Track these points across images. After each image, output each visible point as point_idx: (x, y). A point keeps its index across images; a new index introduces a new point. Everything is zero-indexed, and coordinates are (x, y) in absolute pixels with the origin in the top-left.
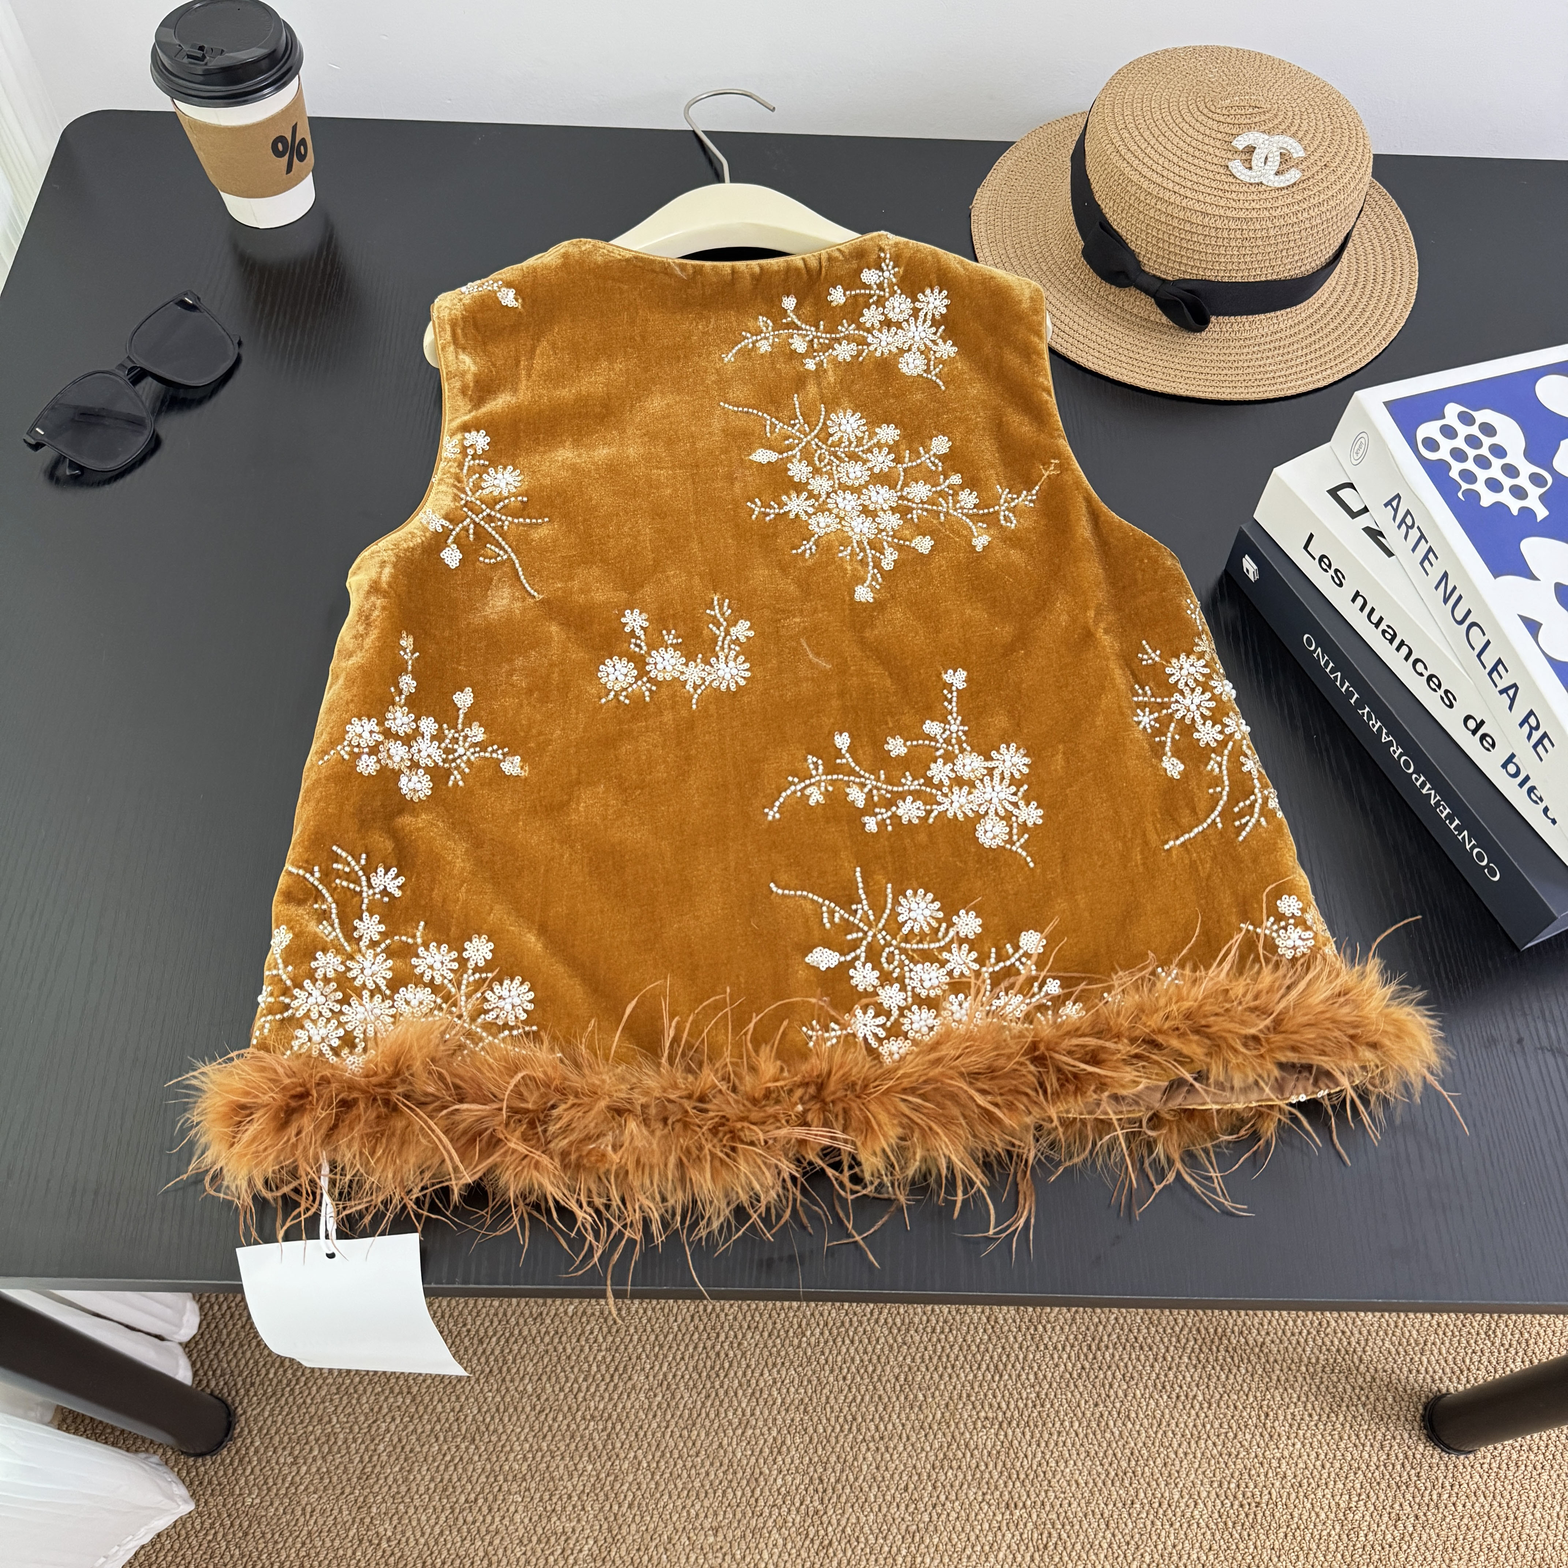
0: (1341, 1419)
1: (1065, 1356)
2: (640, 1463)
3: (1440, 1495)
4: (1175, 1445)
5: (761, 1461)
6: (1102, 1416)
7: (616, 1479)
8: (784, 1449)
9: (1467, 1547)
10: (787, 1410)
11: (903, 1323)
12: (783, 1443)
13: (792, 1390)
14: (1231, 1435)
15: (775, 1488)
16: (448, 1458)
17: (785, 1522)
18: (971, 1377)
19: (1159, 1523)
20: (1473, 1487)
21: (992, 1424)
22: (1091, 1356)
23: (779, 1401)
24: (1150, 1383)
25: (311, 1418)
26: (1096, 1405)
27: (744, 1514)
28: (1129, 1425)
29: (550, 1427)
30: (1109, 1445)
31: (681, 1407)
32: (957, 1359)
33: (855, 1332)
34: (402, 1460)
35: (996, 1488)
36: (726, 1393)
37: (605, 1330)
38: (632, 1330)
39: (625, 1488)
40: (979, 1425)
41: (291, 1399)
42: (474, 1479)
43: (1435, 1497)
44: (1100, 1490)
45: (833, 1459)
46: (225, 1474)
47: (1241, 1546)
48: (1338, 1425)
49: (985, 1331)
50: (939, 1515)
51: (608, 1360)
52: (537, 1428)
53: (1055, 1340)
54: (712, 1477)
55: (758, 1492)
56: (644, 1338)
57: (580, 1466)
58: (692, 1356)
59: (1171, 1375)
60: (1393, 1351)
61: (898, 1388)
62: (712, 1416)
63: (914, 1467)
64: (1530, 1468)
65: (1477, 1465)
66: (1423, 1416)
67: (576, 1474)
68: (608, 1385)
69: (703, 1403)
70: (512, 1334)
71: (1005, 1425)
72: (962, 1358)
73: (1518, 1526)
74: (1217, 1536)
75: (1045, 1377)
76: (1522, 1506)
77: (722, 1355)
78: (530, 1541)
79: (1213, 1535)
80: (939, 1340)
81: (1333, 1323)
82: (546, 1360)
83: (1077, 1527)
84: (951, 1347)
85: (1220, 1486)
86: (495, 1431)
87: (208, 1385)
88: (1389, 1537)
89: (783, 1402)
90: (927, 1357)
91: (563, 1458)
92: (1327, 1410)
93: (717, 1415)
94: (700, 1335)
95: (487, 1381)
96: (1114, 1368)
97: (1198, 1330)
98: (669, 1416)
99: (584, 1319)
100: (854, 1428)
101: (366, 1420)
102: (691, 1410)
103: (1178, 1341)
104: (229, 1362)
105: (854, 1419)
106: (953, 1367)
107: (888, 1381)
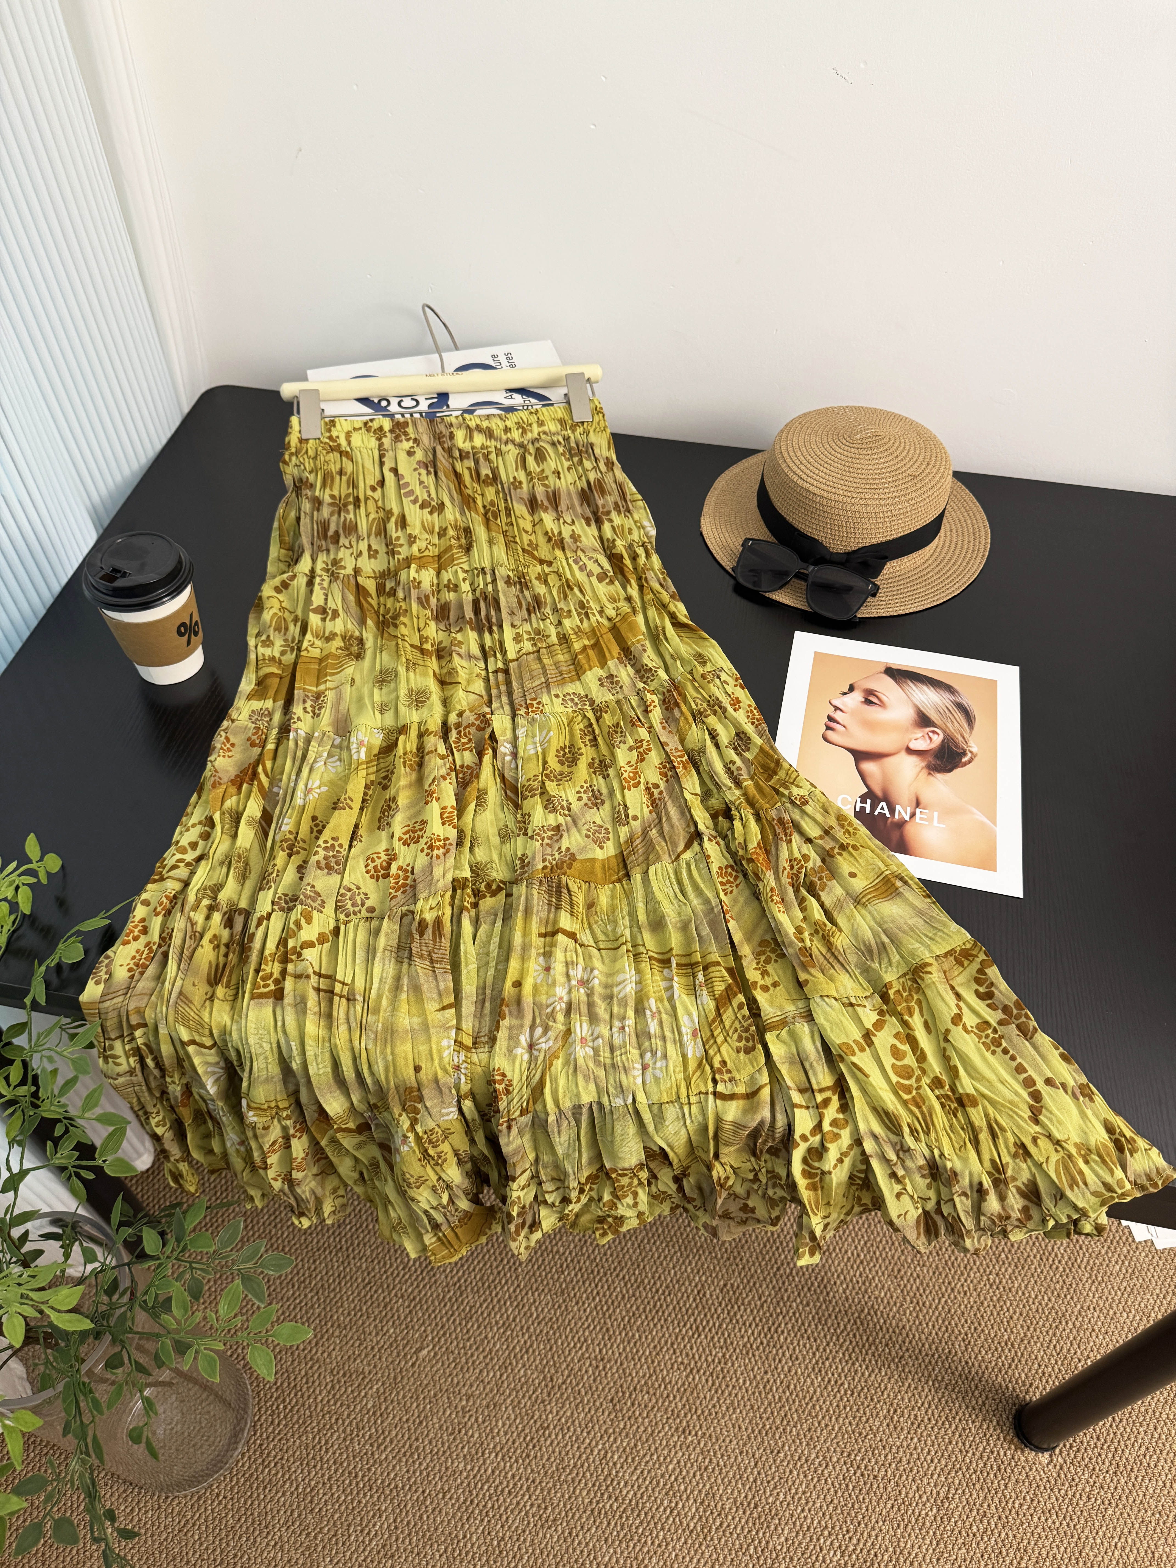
0: (953, 1427)
1: (750, 1332)
3: (1021, 1505)
5: (512, 1355)
6: (768, 1381)
7: (407, 1344)
8: (531, 1350)
9: (1036, 1552)
10: (539, 1324)
11: (636, 1281)
12: (531, 1346)
13: (546, 1310)
14: (864, 1419)
15: (518, 1377)
17: (519, 1402)
18: (677, 1330)
19: (795, 1472)
21: (685, 1368)
22: (769, 1336)
23: (535, 1315)
24: (810, 1366)
26: (766, 1373)
27: (491, 1390)
28: (788, 1394)
29: (372, 1296)
30: (770, 1404)
31: (465, 1303)
32: (670, 1315)
33: (600, 1280)
35: (678, 1416)
36: (499, 1301)
40: (676, 1366)
43: (1017, 1505)
44: (756, 1437)
45: (564, 1366)
47: (856, 1506)
48: (950, 1432)
49: (695, 1300)
50: (631, 1426)
52: (362, 1294)
54: (475, 1358)
55: (505, 1377)
57: (385, 1329)
59: (827, 1363)
61: (622, 1326)
62: (485, 1315)
63: (621, 1386)
64: (1099, 1502)
67: (381, 1333)
69: (481, 1304)
70: (361, 1226)
71: (695, 1371)
72: (673, 1315)
73: (1080, 1545)
74: (839, 1494)
75: (732, 1343)
76: (1087, 1531)
77: (502, 1274)
78: (338, 1373)
79: (836, 1492)
80: (659, 1299)
81: (960, 1354)
83: (732, 1460)
84: (667, 1306)
86: (334, 1290)
88: (975, 1528)
89: (537, 1317)
91: (375, 1320)
92: (943, 1419)
93: (489, 1315)
95: (336, 1255)
96: (785, 1348)
97: (855, 1336)
98: (455, 1308)
100: (584, 1347)
102: (471, 1308)
103: (838, 1340)
105: (586, 1340)
106: (666, 1320)
107: (616, 1319)
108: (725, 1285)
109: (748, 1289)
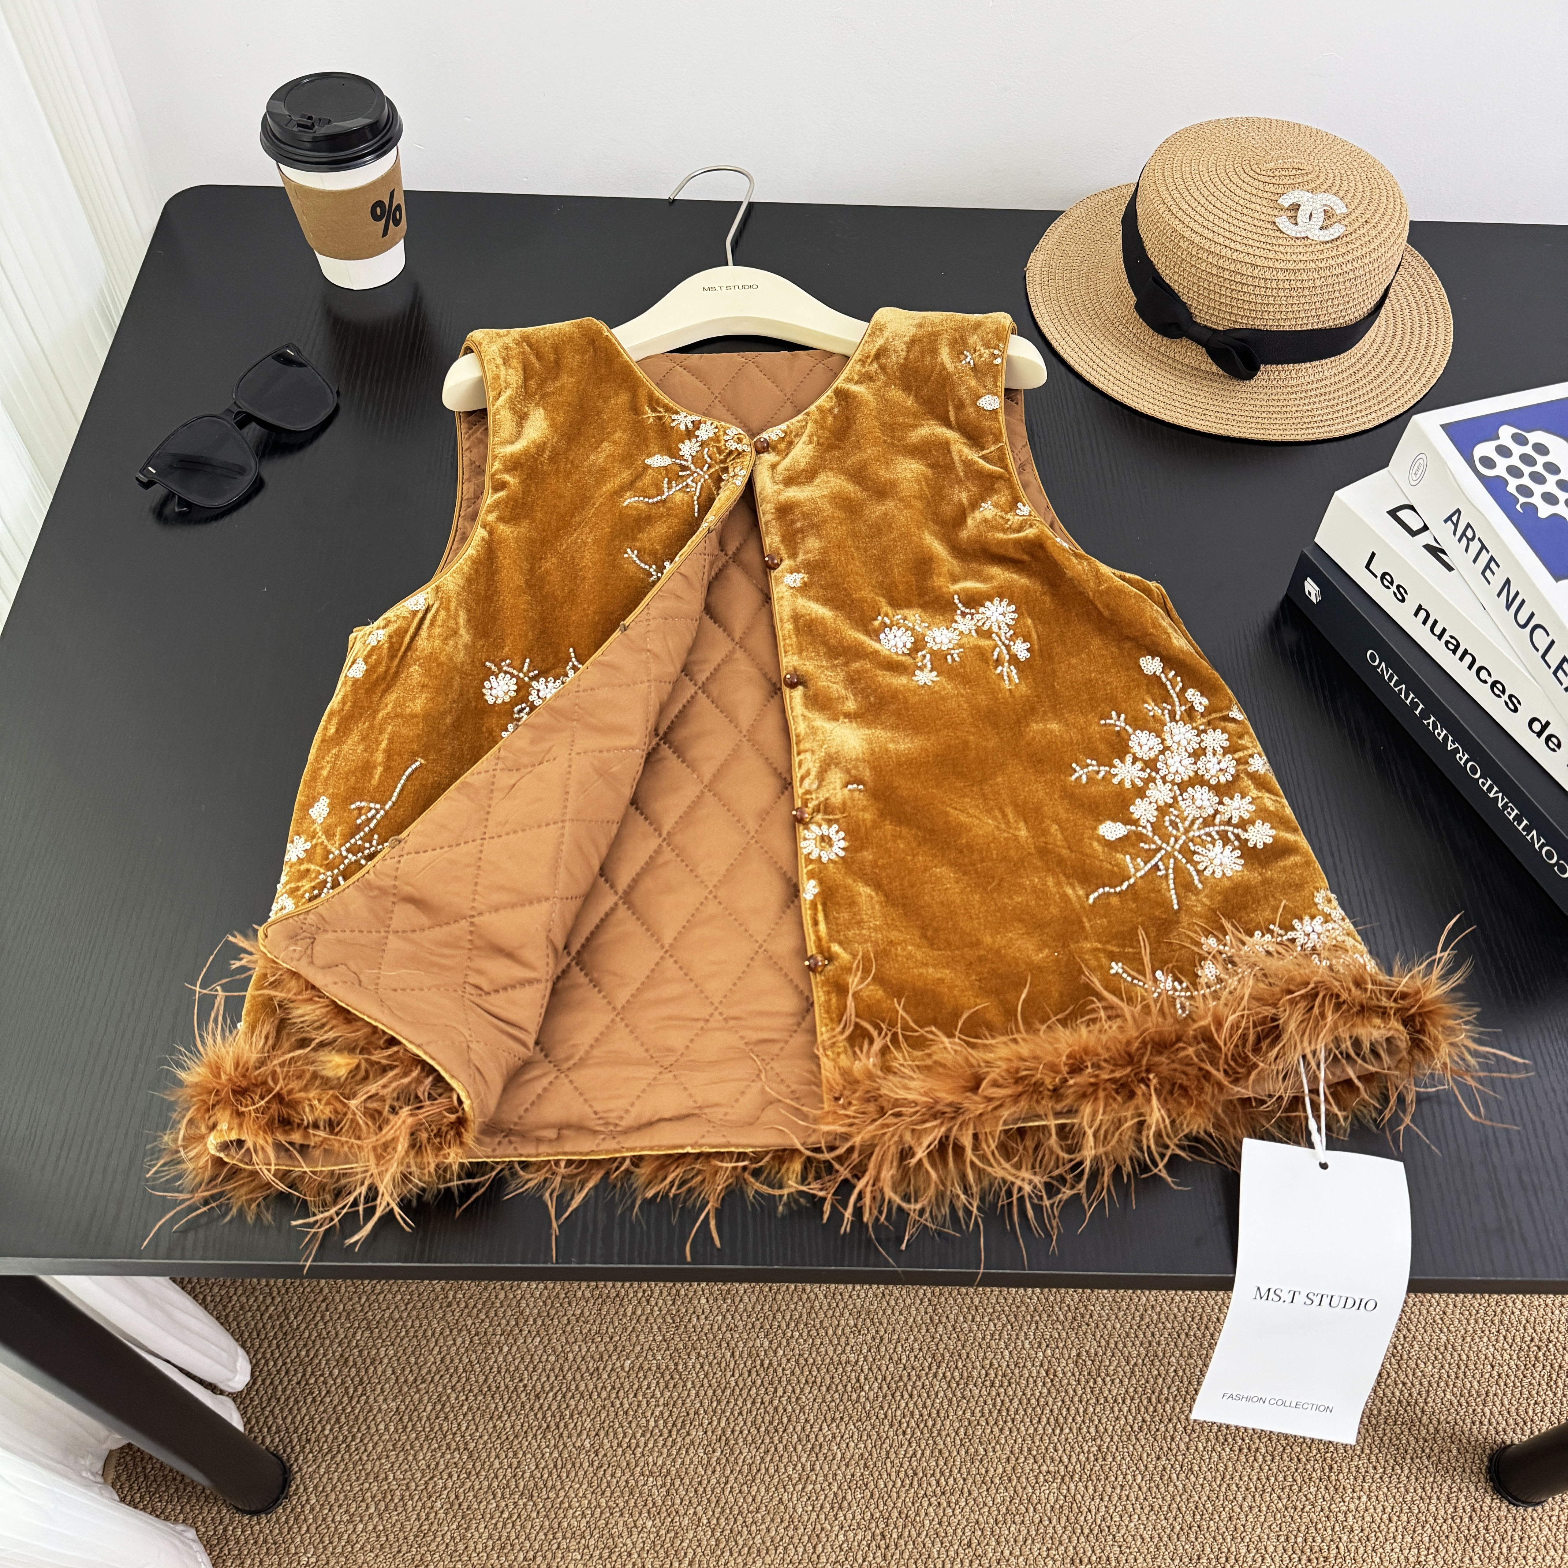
0: (1406, 1471)
1: (1125, 1409)
2: (699, 1520)
3: (1509, 1549)
4: (1240, 1499)
5: (822, 1517)
6: (1164, 1469)
7: (676, 1537)
8: (845, 1504)
10: (847, 1465)
11: (961, 1377)
12: (844, 1498)
13: (852, 1444)
14: (1296, 1488)
15: (837, 1544)
16: (506, 1515)
18: (1031, 1430)
20: (1543, 1540)
21: (1054, 1479)
22: (1151, 1409)
23: (839, 1455)
25: (368, 1474)
26: (1158, 1458)
28: (1193, 1479)
29: (608, 1483)
30: (1173, 1498)
31: (740, 1462)
32: (1016, 1413)
33: (914, 1387)
34: (459, 1518)
35: (1061, 1543)
36: (785, 1447)
37: (662, 1385)
38: (689, 1385)
39: (685, 1544)
40: (1041, 1479)
41: (347, 1456)
42: (533, 1536)
43: (1505, 1550)
44: (1166, 1545)
45: (895, 1514)
46: (281, 1533)
48: (1403, 1478)
49: (1044, 1384)
51: (666, 1415)
52: (595, 1484)
53: (1114, 1393)
54: (773, 1533)
55: (819, 1548)
56: (702, 1393)
57: (639, 1523)
58: (750, 1411)
60: (1455, 1403)
61: (958, 1442)
62: (772, 1471)
63: (977, 1522)
65: (1546, 1518)
66: (1489, 1468)
67: (635, 1531)
68: (665, 1440)
69: (762, 1458)
70: (569, 1389)
71: (1067, 1479)
72: (1021, 1412)
75: (1106, 1430)
77: (781, 1410)
80: (998, 1394)
81: (1393, 1374)
82: (603, 1416)
84: (1011, 1401)
85: (1287, 1540)
86: (553, 1487)
87: (263, 1442)
89: (843, 1457)
90: (986, 1411)
91: (622, 1515)
92: (1392, 1462)
93: (777, 1470)
94: (758, 1390)
95: (544, 1437)
96: (1175, 1420)
98: (728, 1472)
99: (641, 1374)
100: (915, 1483)
101: (423, 1476)
102: (750, 1465)
104: (284, 1419)
105: (915, 1474)
106: (1013, 1421)
107: (948, 1435)
108: (1078, 1355)
109: (1109, 1353)
